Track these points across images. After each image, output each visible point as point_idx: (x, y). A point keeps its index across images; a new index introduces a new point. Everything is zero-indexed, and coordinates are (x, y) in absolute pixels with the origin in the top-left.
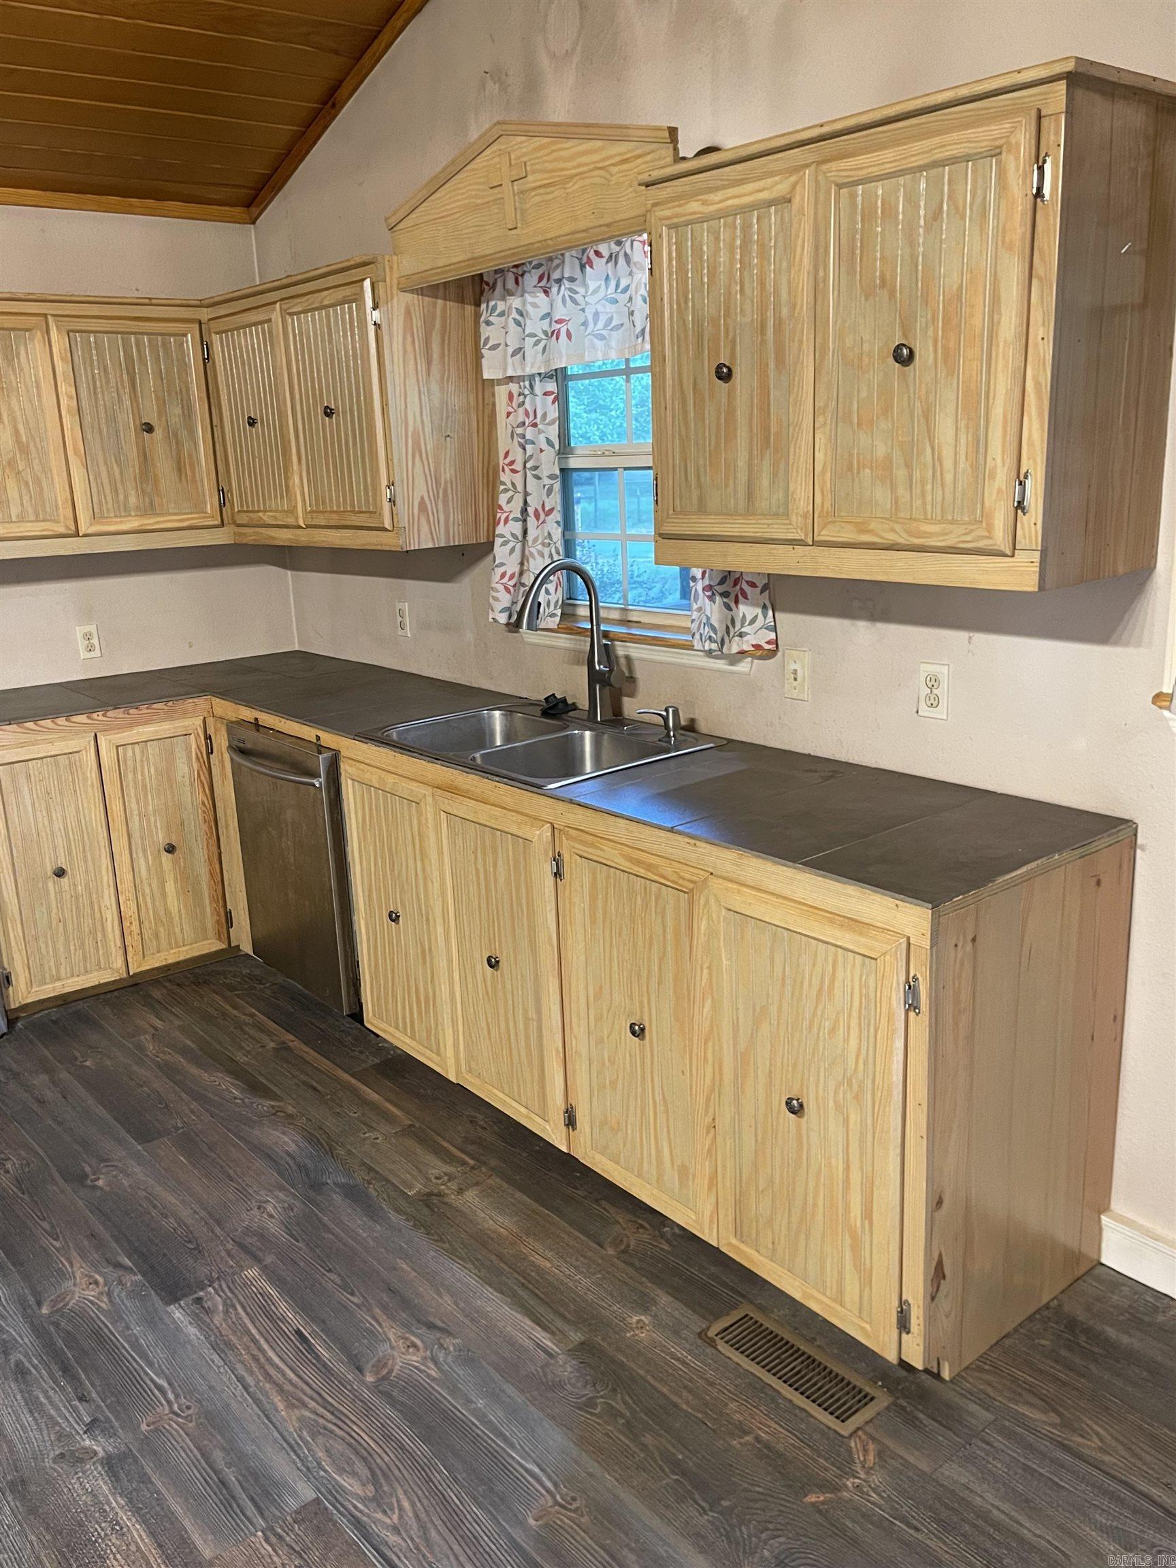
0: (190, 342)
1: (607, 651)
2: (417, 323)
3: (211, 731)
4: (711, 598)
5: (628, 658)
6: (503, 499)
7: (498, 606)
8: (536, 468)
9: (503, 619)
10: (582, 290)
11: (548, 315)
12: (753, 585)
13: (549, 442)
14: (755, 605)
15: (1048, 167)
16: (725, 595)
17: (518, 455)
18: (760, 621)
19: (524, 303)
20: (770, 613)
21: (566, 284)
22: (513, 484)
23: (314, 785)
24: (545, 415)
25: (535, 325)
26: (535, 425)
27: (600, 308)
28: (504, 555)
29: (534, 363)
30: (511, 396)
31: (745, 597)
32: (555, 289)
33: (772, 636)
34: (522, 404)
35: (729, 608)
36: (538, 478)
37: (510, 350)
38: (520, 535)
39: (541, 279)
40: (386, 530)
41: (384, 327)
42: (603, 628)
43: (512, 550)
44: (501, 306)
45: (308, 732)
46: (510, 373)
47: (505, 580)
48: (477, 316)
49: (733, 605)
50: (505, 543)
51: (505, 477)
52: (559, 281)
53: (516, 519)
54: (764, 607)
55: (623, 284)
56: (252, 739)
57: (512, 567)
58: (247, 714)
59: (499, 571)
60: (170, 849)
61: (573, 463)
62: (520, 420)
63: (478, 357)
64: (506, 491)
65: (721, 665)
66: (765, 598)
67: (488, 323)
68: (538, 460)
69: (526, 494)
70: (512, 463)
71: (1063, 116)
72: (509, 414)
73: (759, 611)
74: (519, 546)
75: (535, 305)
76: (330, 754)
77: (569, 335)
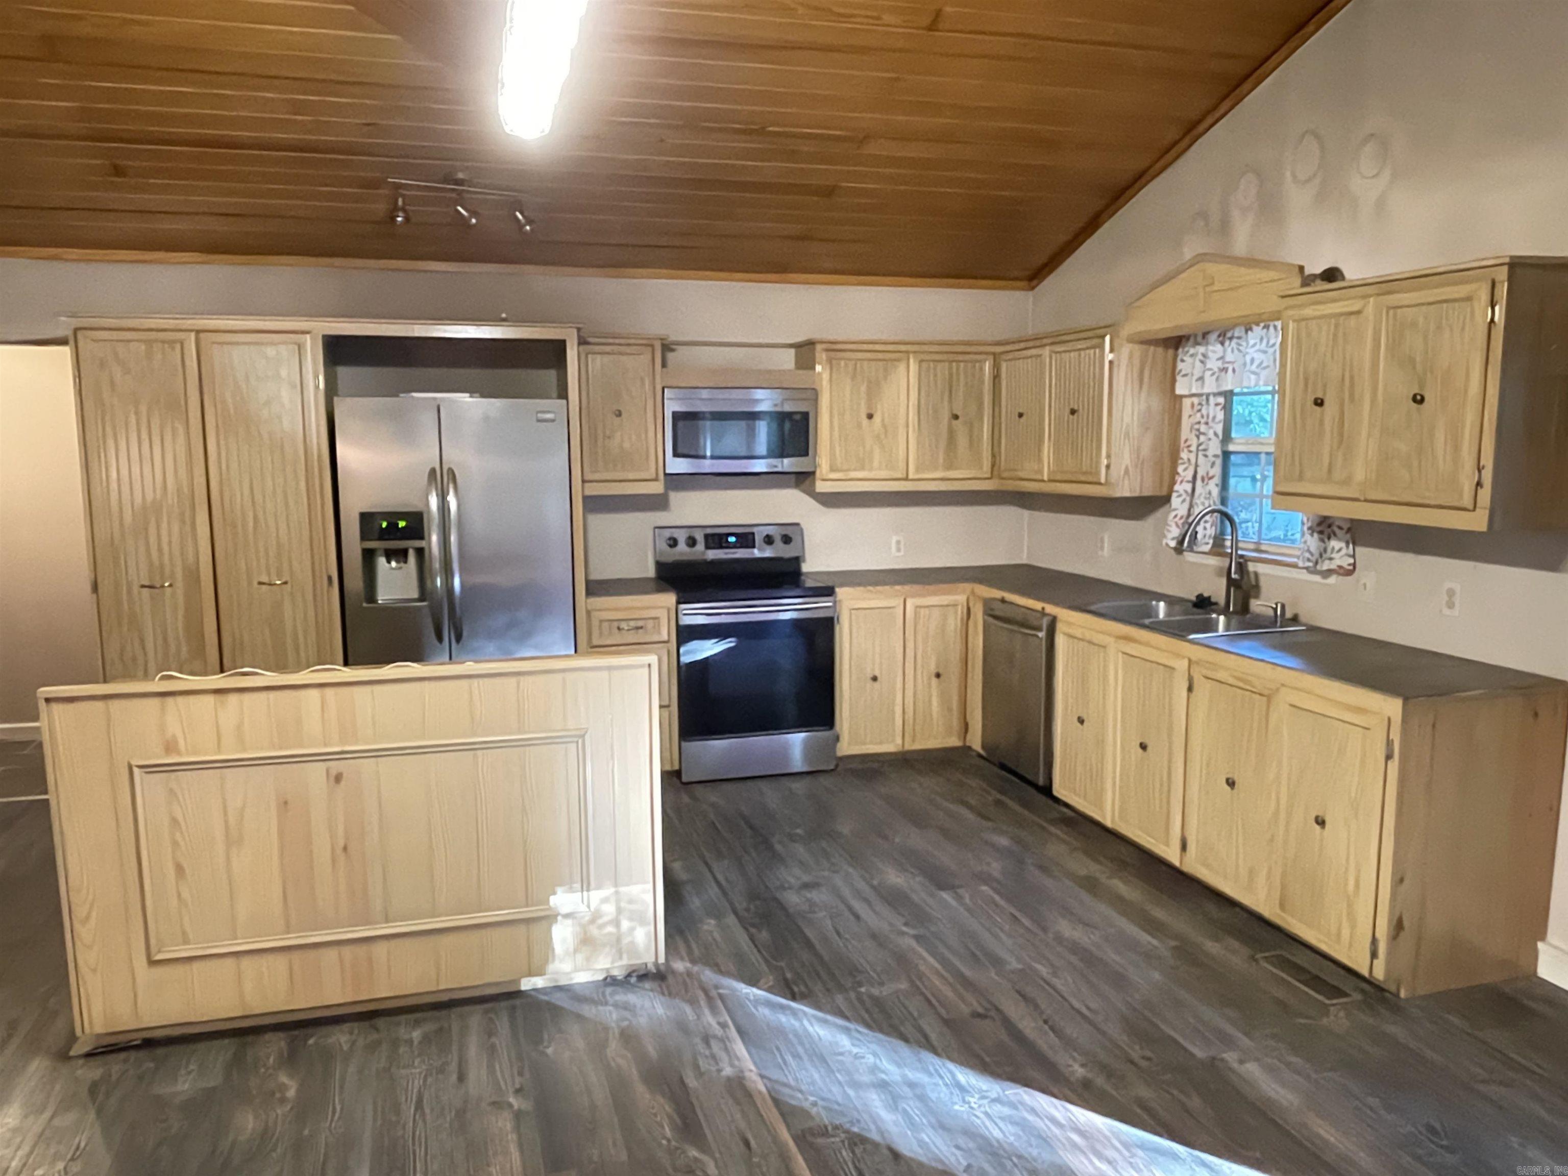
0: (987, 366)
1: (1242, 567)
2: (1137, 362)
3: (971, 605)
4: (1312, 535)
5: (1256, 574)
6: (1180, 469)
7: (1170, 536)
8: (1205, 450)
9: (1173, 544)
10: (1244, 344)
11: (1222, 358)
12: (1340, 528)
13: (1216, 434)
14: (1340, 540)
15: (1497, 308)
16: (1321, 532)
17: (1194, 442)
18: (1344, 551)
19: (1207, 350)
20: (1351, 546)
21: (1235, 341)
22: (1189, 460)
23: (1037, 636)
24: (1214, 418)
25: (1213, 364)
26: (1207, 423)
27: (1256, 355)
28: (1178, 505)
29: (1210, 386)
30: (1193, 405)
31: (1335, 535)
32: (1227, 343)
33: (1351, 561)
34: (1199, 411)
35: (1322, 540)
36: (1206, 456)
37: (1195, 378)
38: (1190, 490)
39: (1219, 336)
40: (1100, 484)
41: (1116, 363)
42: (1240, 552)
43: (1184, 501)
44: (1192, 351)
45: (1038, 605)
46: (1194, 391)
47: (1177, 519)
48: (1175, 357)
49: (1326, 540)
50: (1180, 496)
51: (1184, 455)
52: (1231, 339)
53: (1188, 482)
54: (1347, 543)
55: (1272, 342)
56: (1000, 610)
57: (1183, 511)
58: (997, 594)
59: (1173, 514)
60: (938, 676)
61: (1231, 448)
62: (1197, 420)
63: (1173, 381)
64: (1183, 463)
65: (1317, 578)
66: (1348, 536)
67: (1182, 361)
68: (1208, 445)
69: (1197, 466)
70: (1189, 446)
71: (1506, 284)
72: (1190, 416)
73: (1343, 545)
74: (1188, 499)
75: (1214, 352)
76: (1050, 618)
77: (1234, 370)
